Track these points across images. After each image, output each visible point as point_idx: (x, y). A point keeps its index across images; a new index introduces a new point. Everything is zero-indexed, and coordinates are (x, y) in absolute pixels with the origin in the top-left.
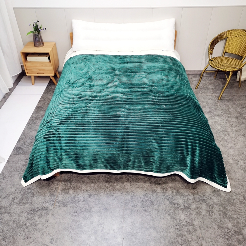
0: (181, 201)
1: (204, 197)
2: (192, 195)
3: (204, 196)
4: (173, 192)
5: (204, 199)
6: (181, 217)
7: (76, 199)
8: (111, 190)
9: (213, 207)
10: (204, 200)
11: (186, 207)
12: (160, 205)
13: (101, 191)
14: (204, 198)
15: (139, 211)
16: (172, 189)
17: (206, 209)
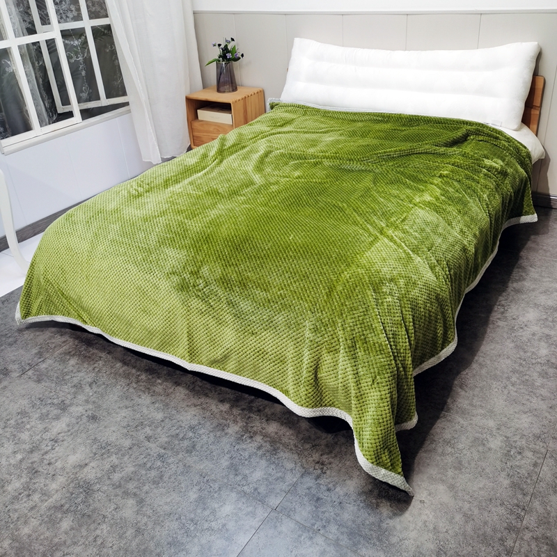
0: (258, 475)
1: (326, 493)
2: (298, 475)
3: (329, 490)
4: (259, 448)
5: (321, 496)
6: (222, 509)
7: (67, 377)
8: (141, 388)
9: (324, 527)
10: (318, 499)
11: (259, 493)
12: (205, 461)
13: (123, 382)
14: (324, 495)
15: (149, 450)
16: (266, 442)
17: (302, 522)
